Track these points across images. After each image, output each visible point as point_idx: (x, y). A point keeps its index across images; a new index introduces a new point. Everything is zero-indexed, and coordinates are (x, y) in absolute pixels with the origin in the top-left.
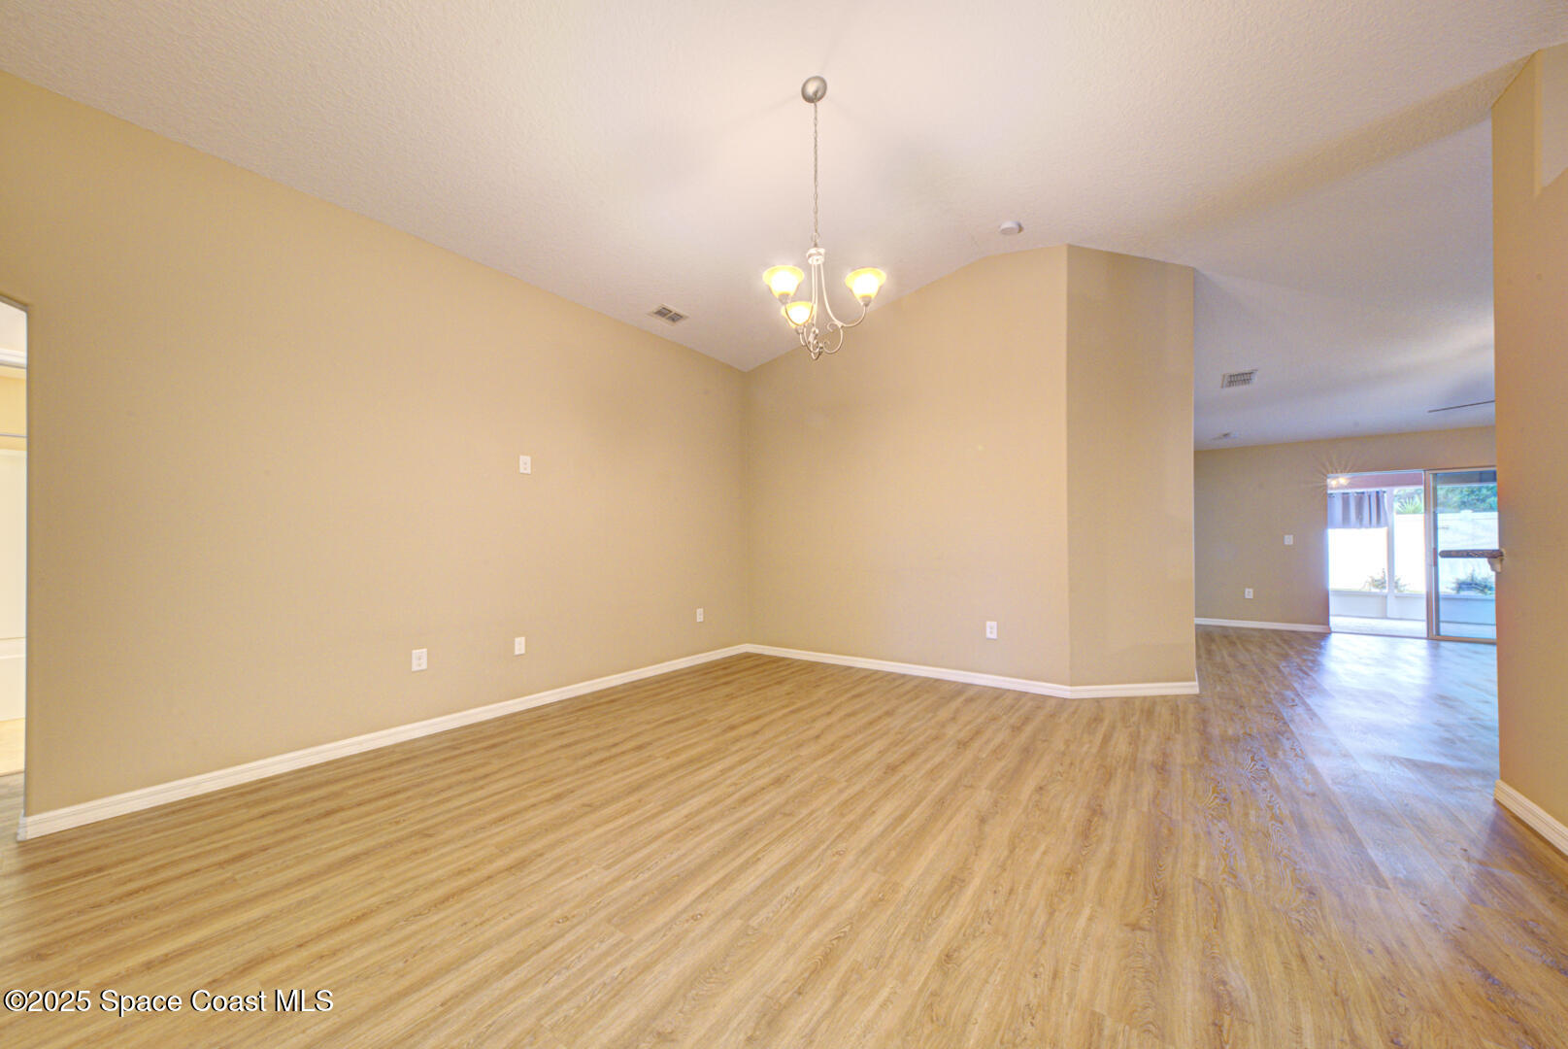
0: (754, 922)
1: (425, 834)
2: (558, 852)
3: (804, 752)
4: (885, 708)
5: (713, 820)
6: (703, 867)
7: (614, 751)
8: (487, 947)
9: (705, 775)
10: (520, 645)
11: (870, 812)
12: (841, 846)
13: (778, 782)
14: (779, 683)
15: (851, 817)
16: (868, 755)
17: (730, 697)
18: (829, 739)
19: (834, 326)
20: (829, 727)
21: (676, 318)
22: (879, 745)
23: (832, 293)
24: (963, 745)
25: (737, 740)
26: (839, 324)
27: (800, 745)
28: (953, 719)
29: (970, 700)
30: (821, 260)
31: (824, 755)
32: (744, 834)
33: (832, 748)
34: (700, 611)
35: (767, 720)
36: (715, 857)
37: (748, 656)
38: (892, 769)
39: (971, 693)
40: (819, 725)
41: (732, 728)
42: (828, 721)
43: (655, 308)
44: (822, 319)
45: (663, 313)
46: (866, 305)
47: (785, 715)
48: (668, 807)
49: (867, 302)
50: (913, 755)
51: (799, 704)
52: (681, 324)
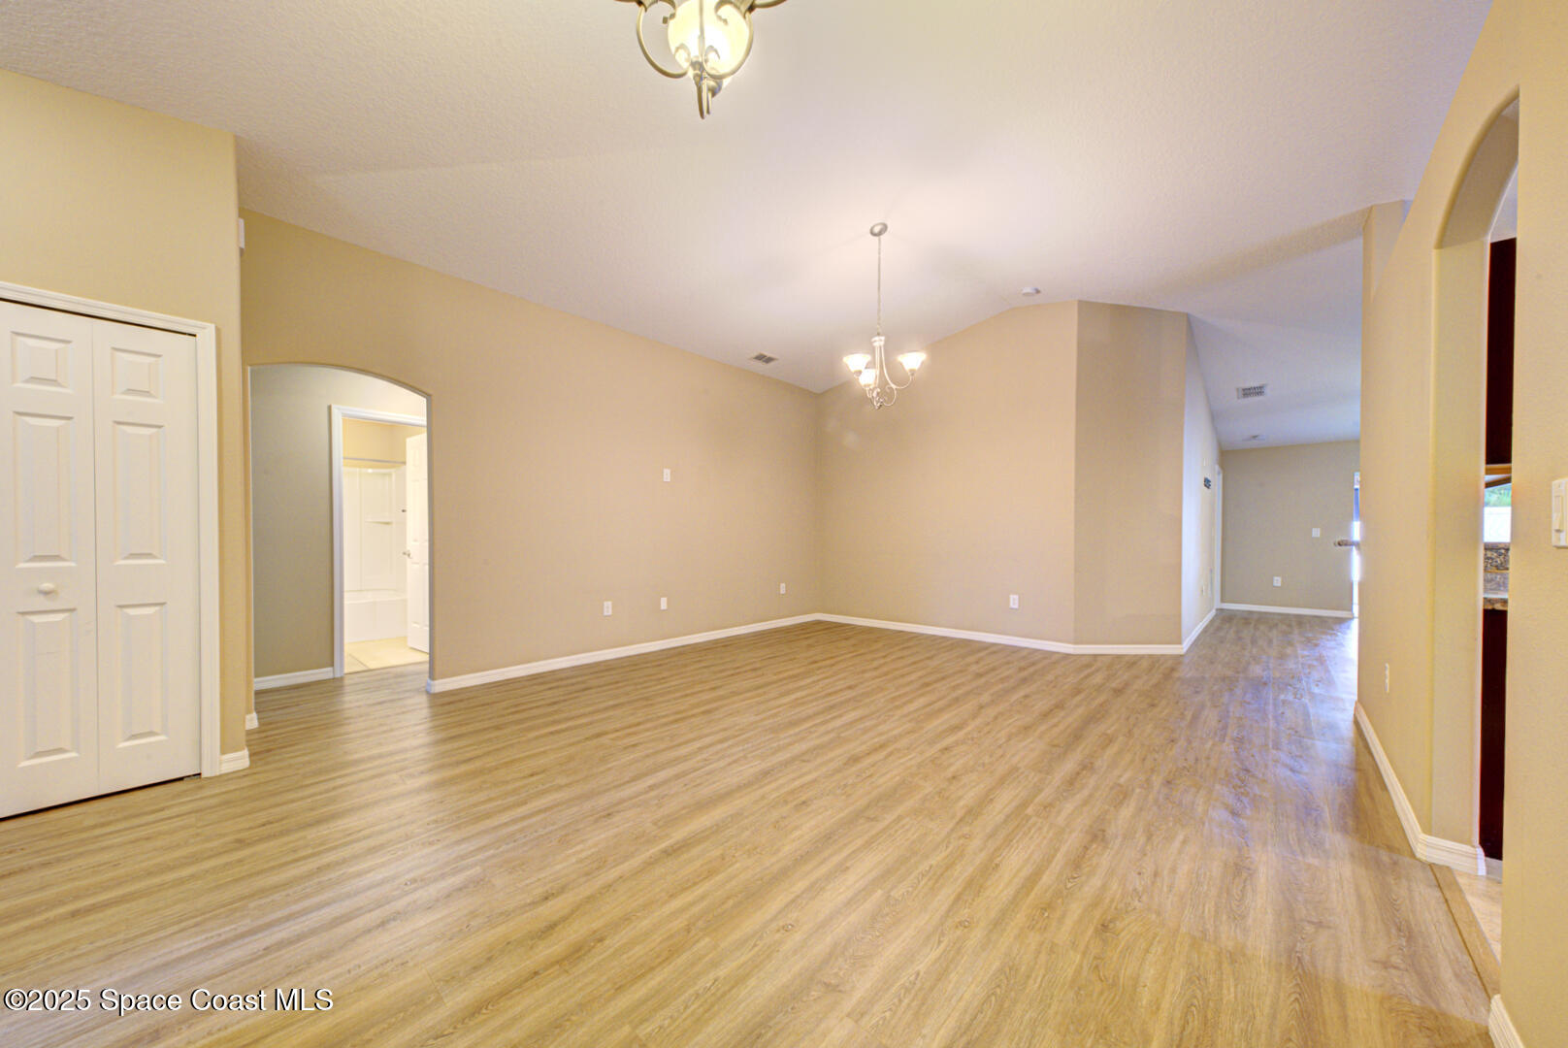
0: (842, 735)
1: (647, 699)
2: (726, 708)
3: (867, 675)
4: (928, 655)
5: (812, 701)
6: (809, 718)
7: (738, 671)
8: (706, 736)
9: (802, 683)
10: (664, 604)
11: (910, 701)
12: (891, 713)
13: (850, 688)
14: (846, 639)
15: (897, 703)
16: (913, 677)
17: (809, 646)
18: (885, 669)
19: (891, 388)
20: (884, 664)
21: (769, 360)
22: (920, 674)
23: (889, 365)
24: (979, 675)
25: (819, 668)
26: (894, 387)
27: (864, 672)
28: (977, 662)
29: (994, 653)
30: (882, 343)
31: (880, 677)
32: (832, 707)
33: (886, 674)
34: (783, 585)
35: (839, 659)
36: (817, 714)
37: (819, 623)
38: (927, 685)
39: (994, 649)
40: (875, 664)
41: (815, 662)
42: (882, 661)
43: (756, 354)
44: (882, 383)
45: (761, 358)
46: (912, 375)
47: (853, 657)
48: (782, 695)
49: (913, 372)
50: (943, 678)
51: (862, 651)
52: (772, 364)
